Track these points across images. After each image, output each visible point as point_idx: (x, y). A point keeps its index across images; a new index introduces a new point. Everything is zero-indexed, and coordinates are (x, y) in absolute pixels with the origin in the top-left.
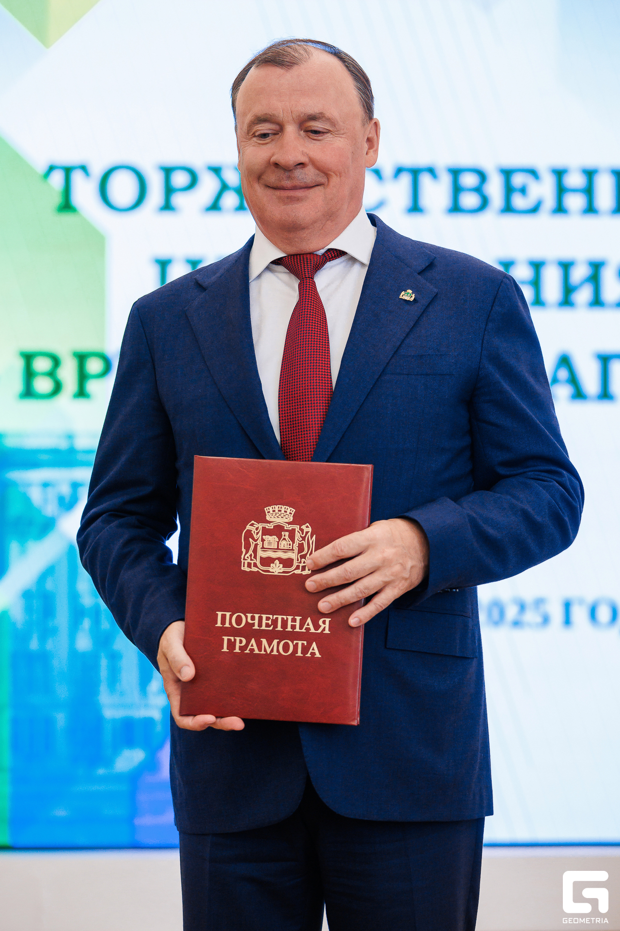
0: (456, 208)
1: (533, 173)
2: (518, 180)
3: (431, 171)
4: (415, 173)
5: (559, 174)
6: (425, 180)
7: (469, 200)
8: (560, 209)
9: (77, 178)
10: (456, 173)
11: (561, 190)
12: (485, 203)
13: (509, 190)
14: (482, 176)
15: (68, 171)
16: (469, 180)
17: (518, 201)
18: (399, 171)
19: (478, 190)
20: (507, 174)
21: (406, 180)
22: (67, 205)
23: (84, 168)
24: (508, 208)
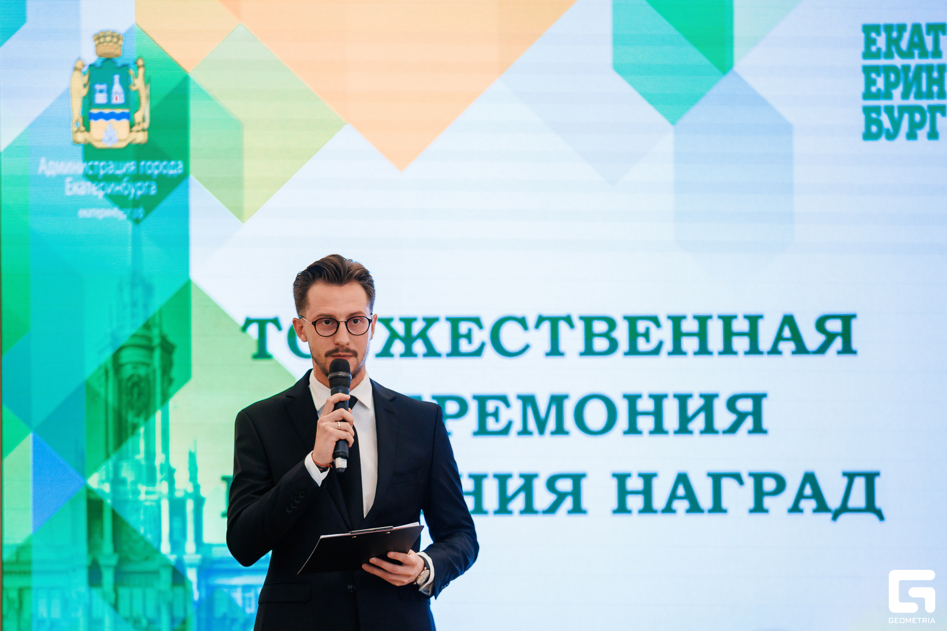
0: (589, 351)
1: (655, 320)
2: (641, 326)
3: (568, 320)
4: (554, 322)
5: (677, 320)
6: (563, 326)
7: (601, 344)
8: (677, 350)
9: (271, 328)
10: (588, 321)
11: (678, 334)
12: (614, 346)
13: (633, 335)
14: (612, 324)
15: (262, 324)
16: (600, 327)
17: (642, 345)
18: (541, 320)
19: (606, 335)
20: (632, 321)
21: (546, 326)
22: (262, 353)
23: (276, 322)
24: (633, 351)
